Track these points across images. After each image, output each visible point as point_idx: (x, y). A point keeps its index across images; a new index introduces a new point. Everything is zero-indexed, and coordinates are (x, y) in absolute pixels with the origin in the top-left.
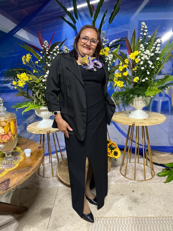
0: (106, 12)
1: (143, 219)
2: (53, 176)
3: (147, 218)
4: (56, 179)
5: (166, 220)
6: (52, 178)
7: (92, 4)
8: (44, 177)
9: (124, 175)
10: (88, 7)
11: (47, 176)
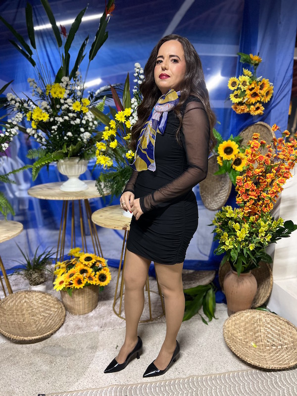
0: (87, 40)
1: (134, 386)
3: (139, 386)
5: (169, 385)
7: (61, 26)
9: (118, 313)
10: (52, 29)
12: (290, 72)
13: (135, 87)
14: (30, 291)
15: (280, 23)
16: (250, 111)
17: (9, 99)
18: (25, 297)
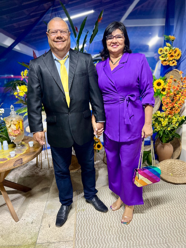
2: (49, 167)
4: (52, 169)
8: (41, 168)
11: (44, 168)
16: (169, 64)
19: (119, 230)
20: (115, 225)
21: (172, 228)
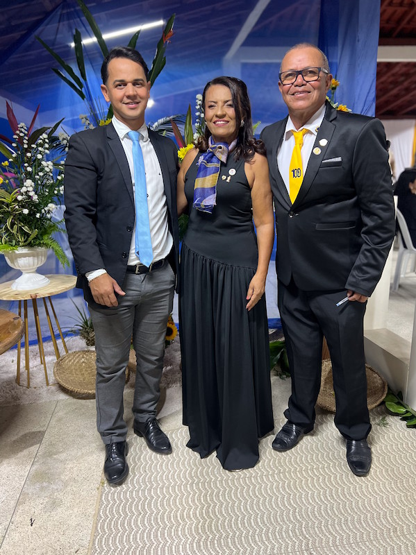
2: (48, 384)
4: (53, 388)
6: (45, 388)
8: (28, 387)
11: (35, 386)
12: (373, 95)
13: (197, 120)
14: (88, 351)
15: (358, 41)
17: (61, 139)
18: (83, 357)
19: (200, 524)
20: (191, 513)
21: (324, 515)
